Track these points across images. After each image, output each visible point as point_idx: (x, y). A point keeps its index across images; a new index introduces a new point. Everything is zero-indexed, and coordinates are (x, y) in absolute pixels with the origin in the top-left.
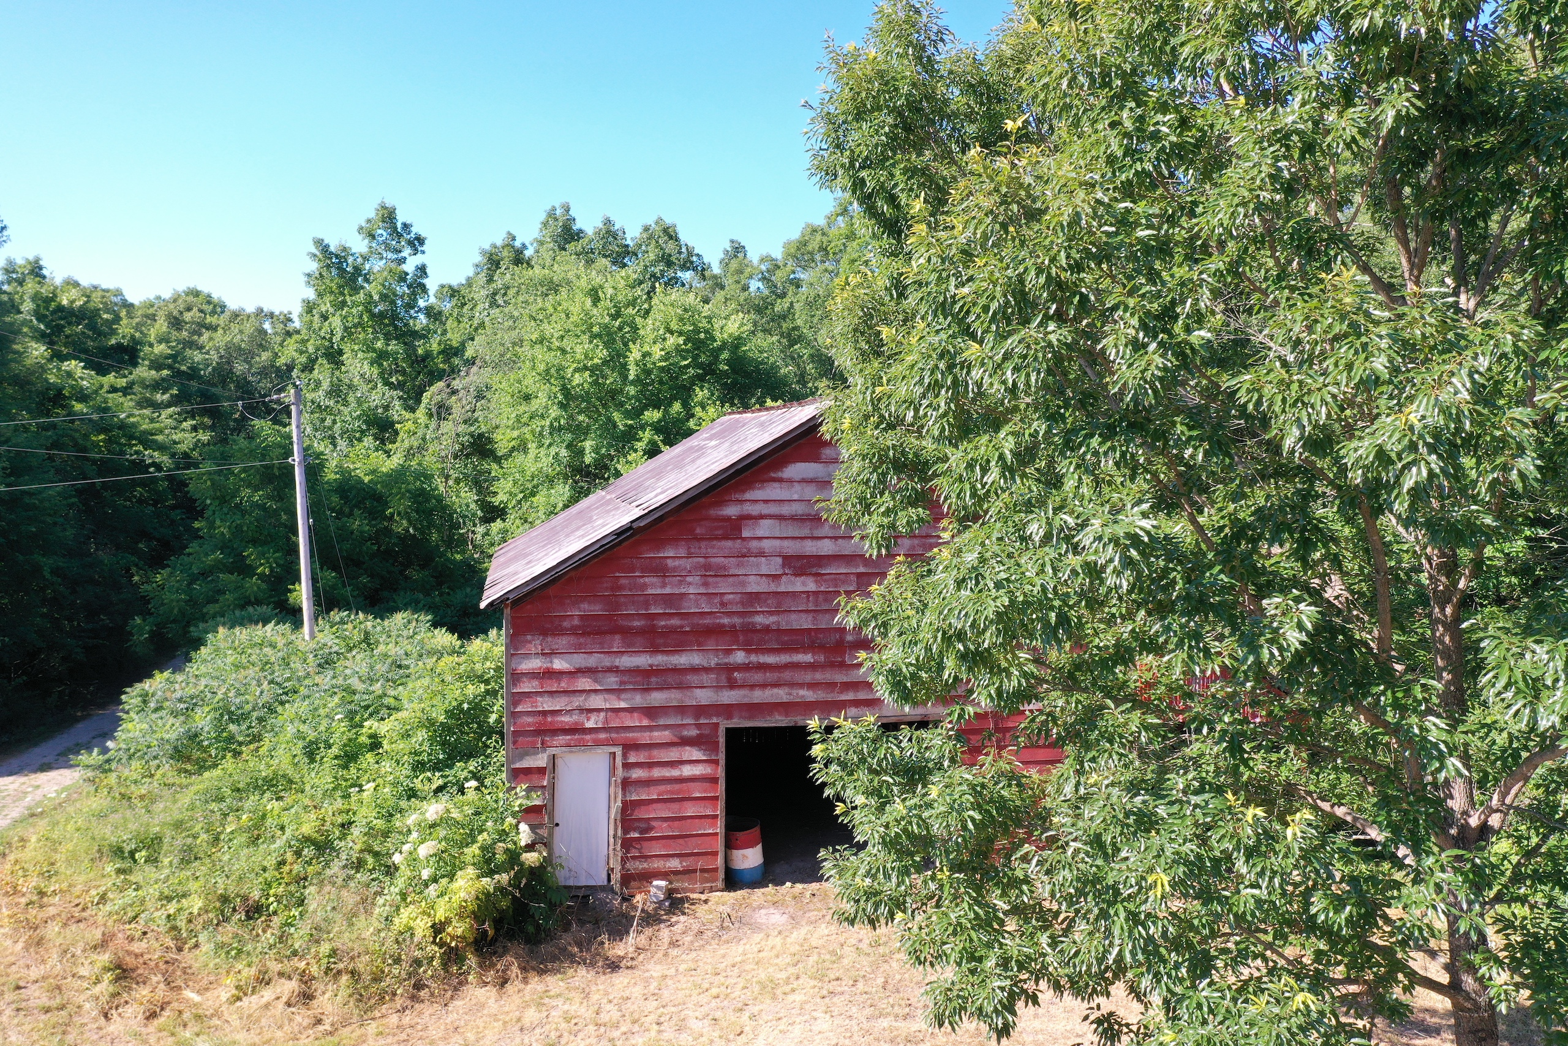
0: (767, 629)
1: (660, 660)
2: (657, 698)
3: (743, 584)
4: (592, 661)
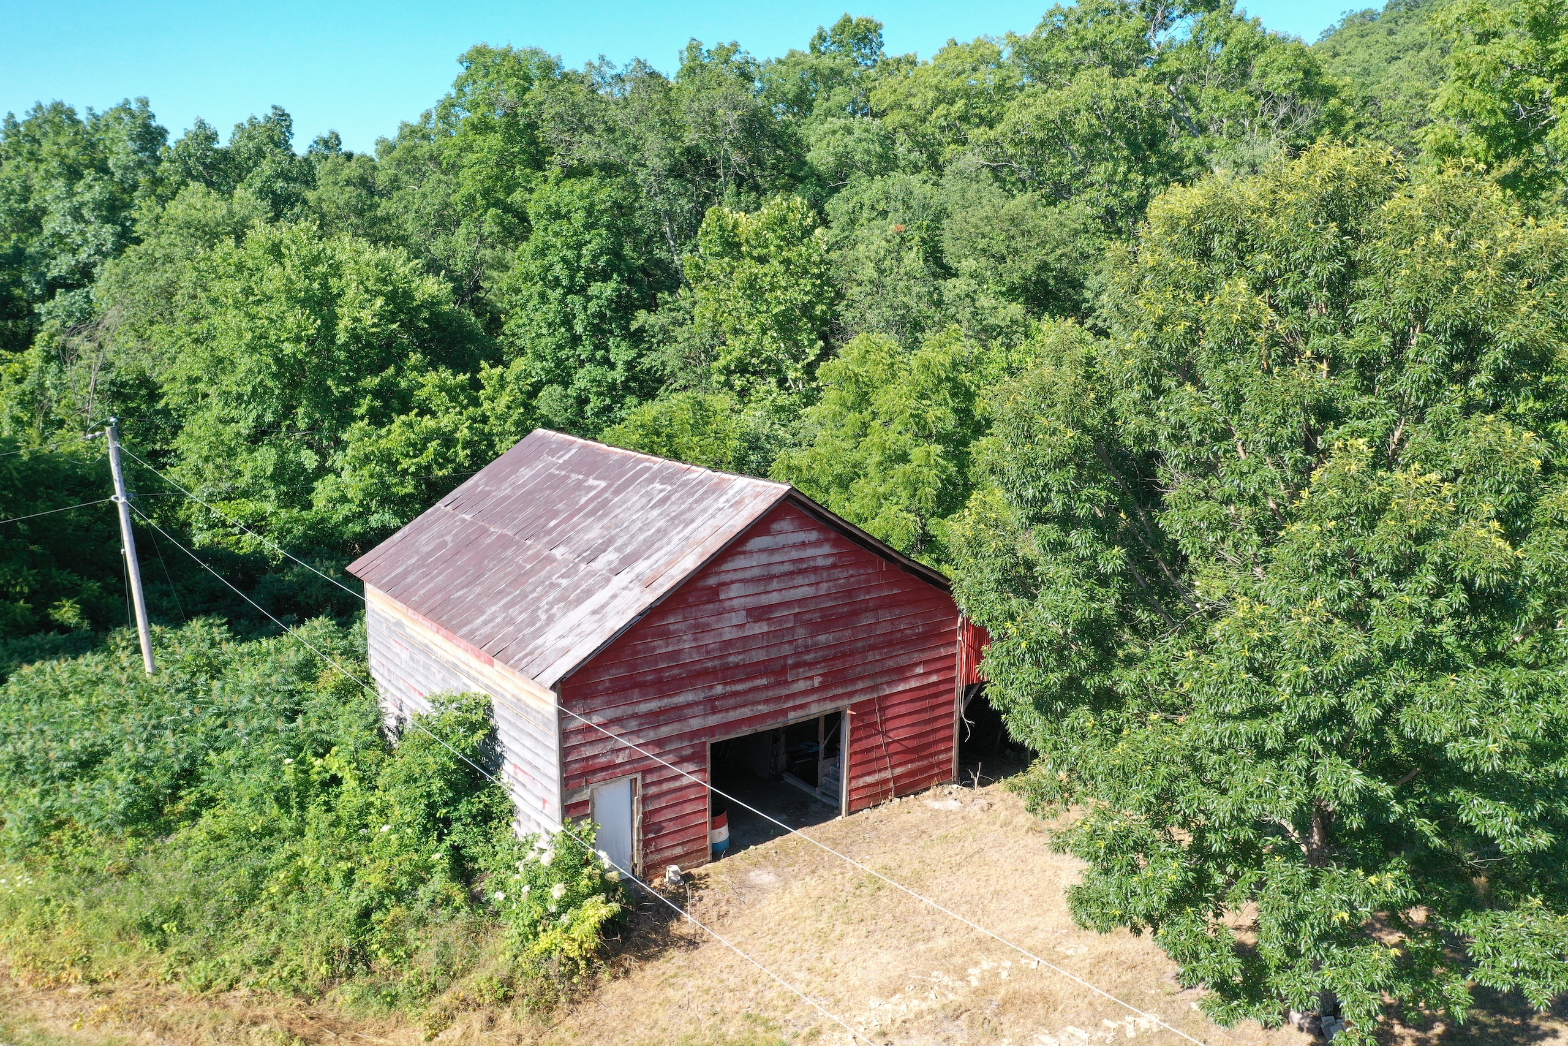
0: (737, 666)
1: (665, 702)
2: (665, 731)
3: (721, 635)
4: (619, 712)
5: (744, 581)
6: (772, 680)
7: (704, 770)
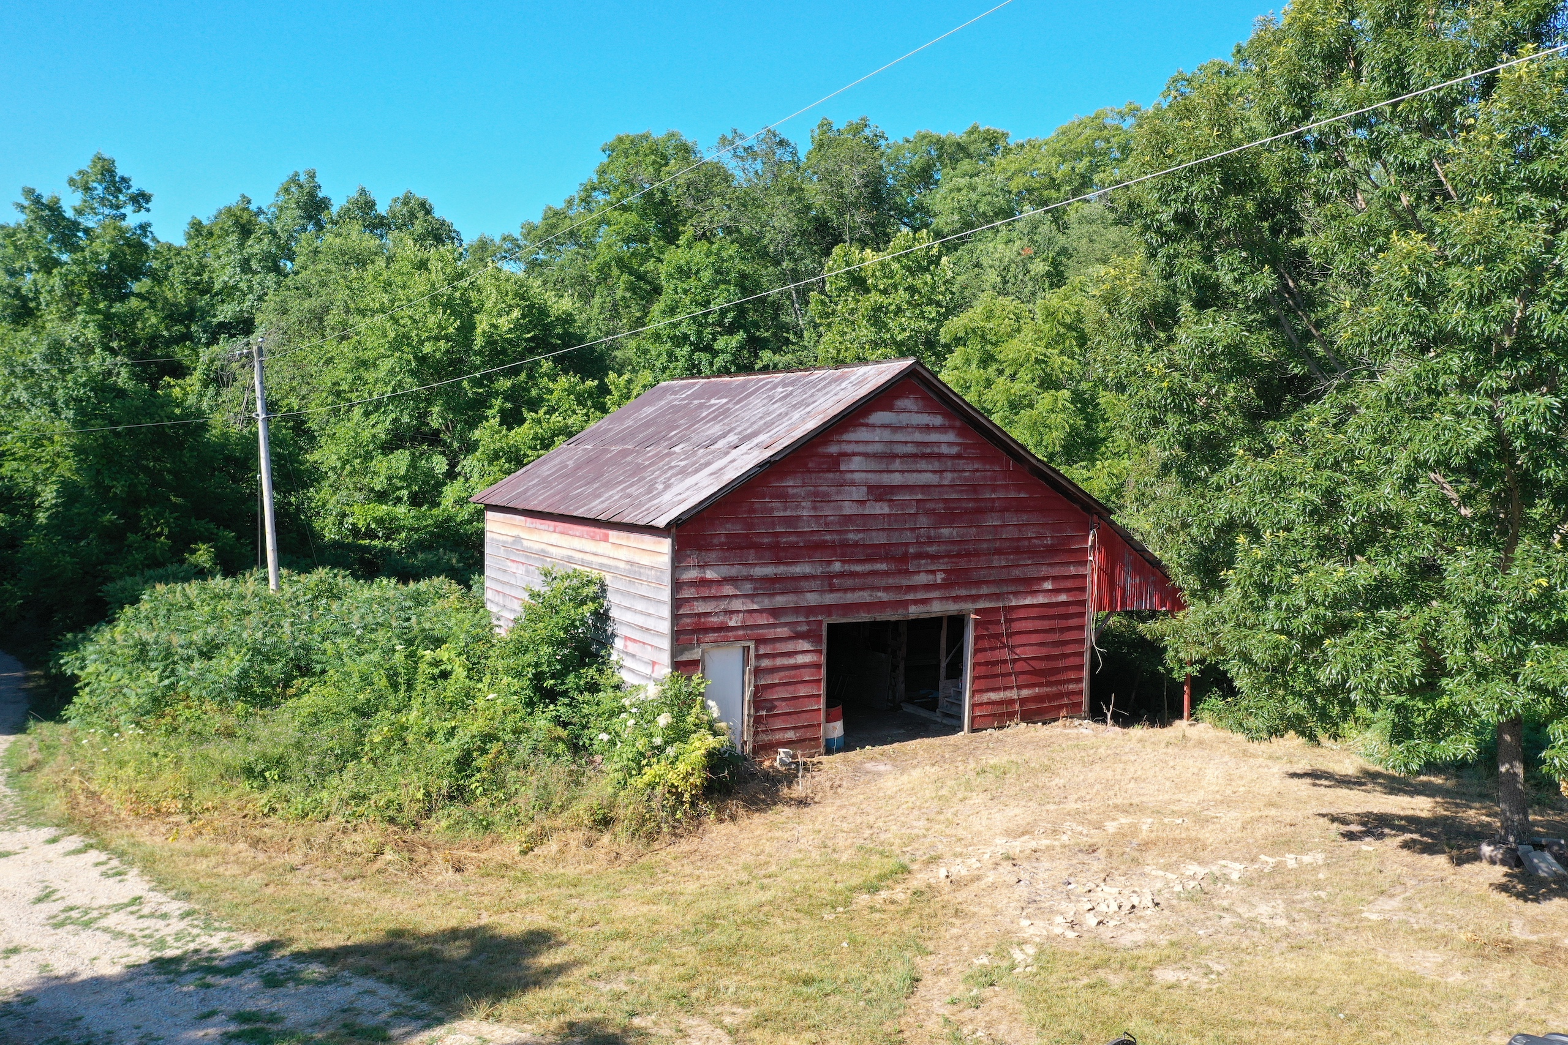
0: (856, 544)
1: (782, 570)
2: (780, 601)
3: (840, 508)
4: (733, 571)
5: (865, 455)
6: (893, 567)
7: (819, 652)
